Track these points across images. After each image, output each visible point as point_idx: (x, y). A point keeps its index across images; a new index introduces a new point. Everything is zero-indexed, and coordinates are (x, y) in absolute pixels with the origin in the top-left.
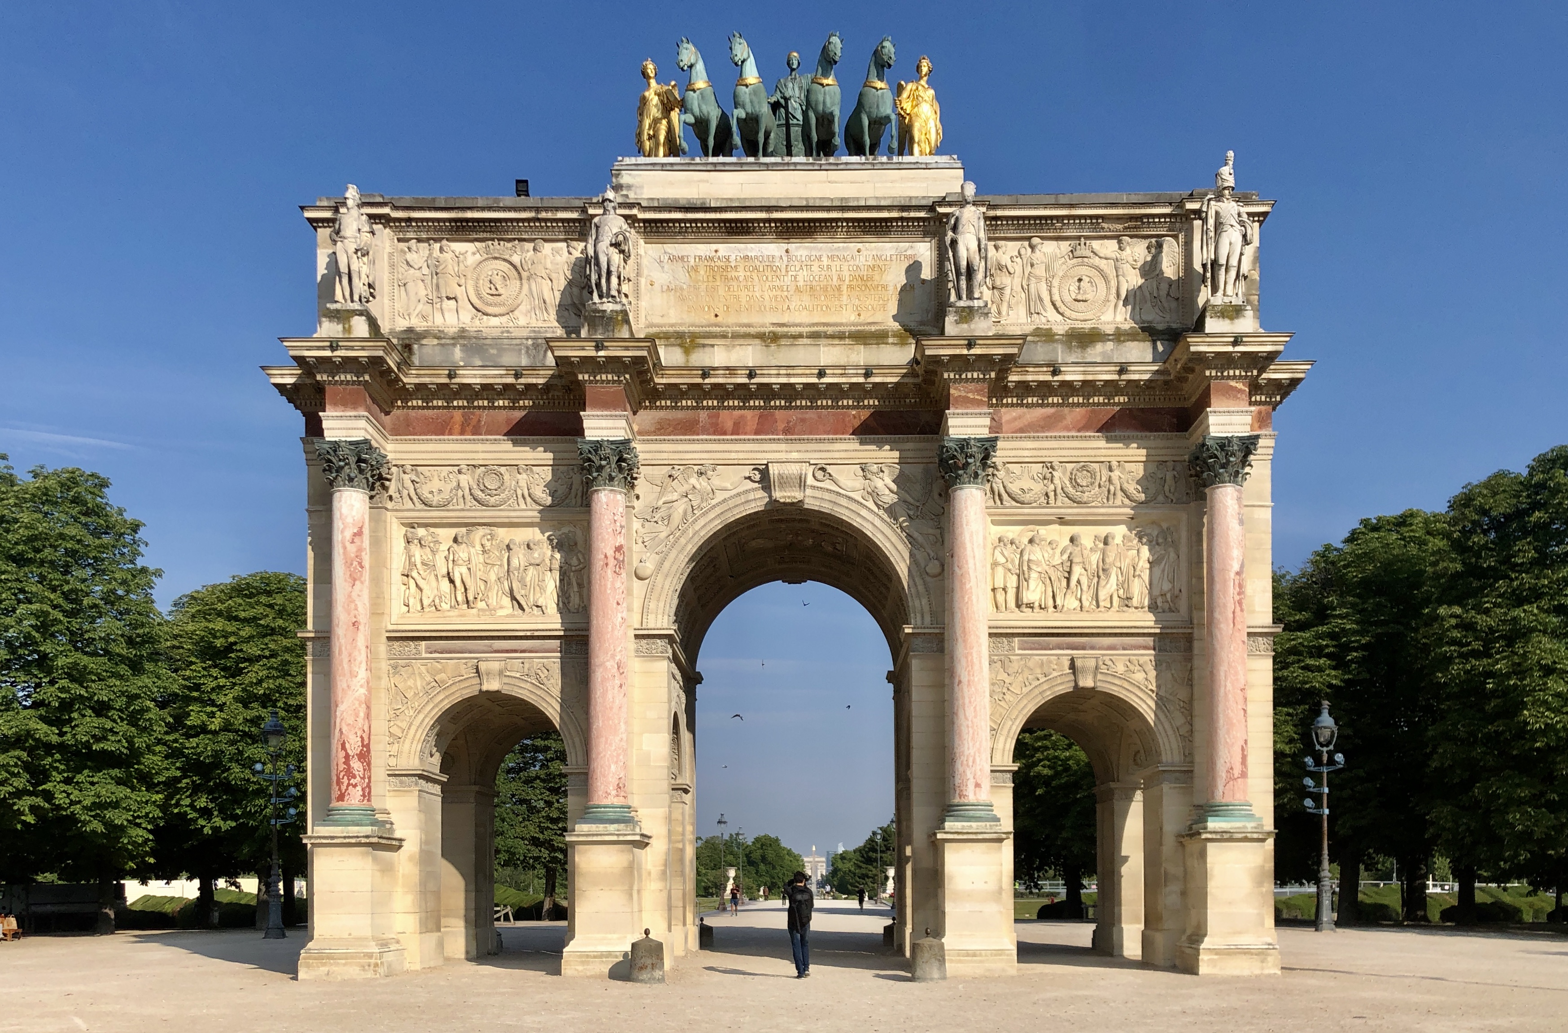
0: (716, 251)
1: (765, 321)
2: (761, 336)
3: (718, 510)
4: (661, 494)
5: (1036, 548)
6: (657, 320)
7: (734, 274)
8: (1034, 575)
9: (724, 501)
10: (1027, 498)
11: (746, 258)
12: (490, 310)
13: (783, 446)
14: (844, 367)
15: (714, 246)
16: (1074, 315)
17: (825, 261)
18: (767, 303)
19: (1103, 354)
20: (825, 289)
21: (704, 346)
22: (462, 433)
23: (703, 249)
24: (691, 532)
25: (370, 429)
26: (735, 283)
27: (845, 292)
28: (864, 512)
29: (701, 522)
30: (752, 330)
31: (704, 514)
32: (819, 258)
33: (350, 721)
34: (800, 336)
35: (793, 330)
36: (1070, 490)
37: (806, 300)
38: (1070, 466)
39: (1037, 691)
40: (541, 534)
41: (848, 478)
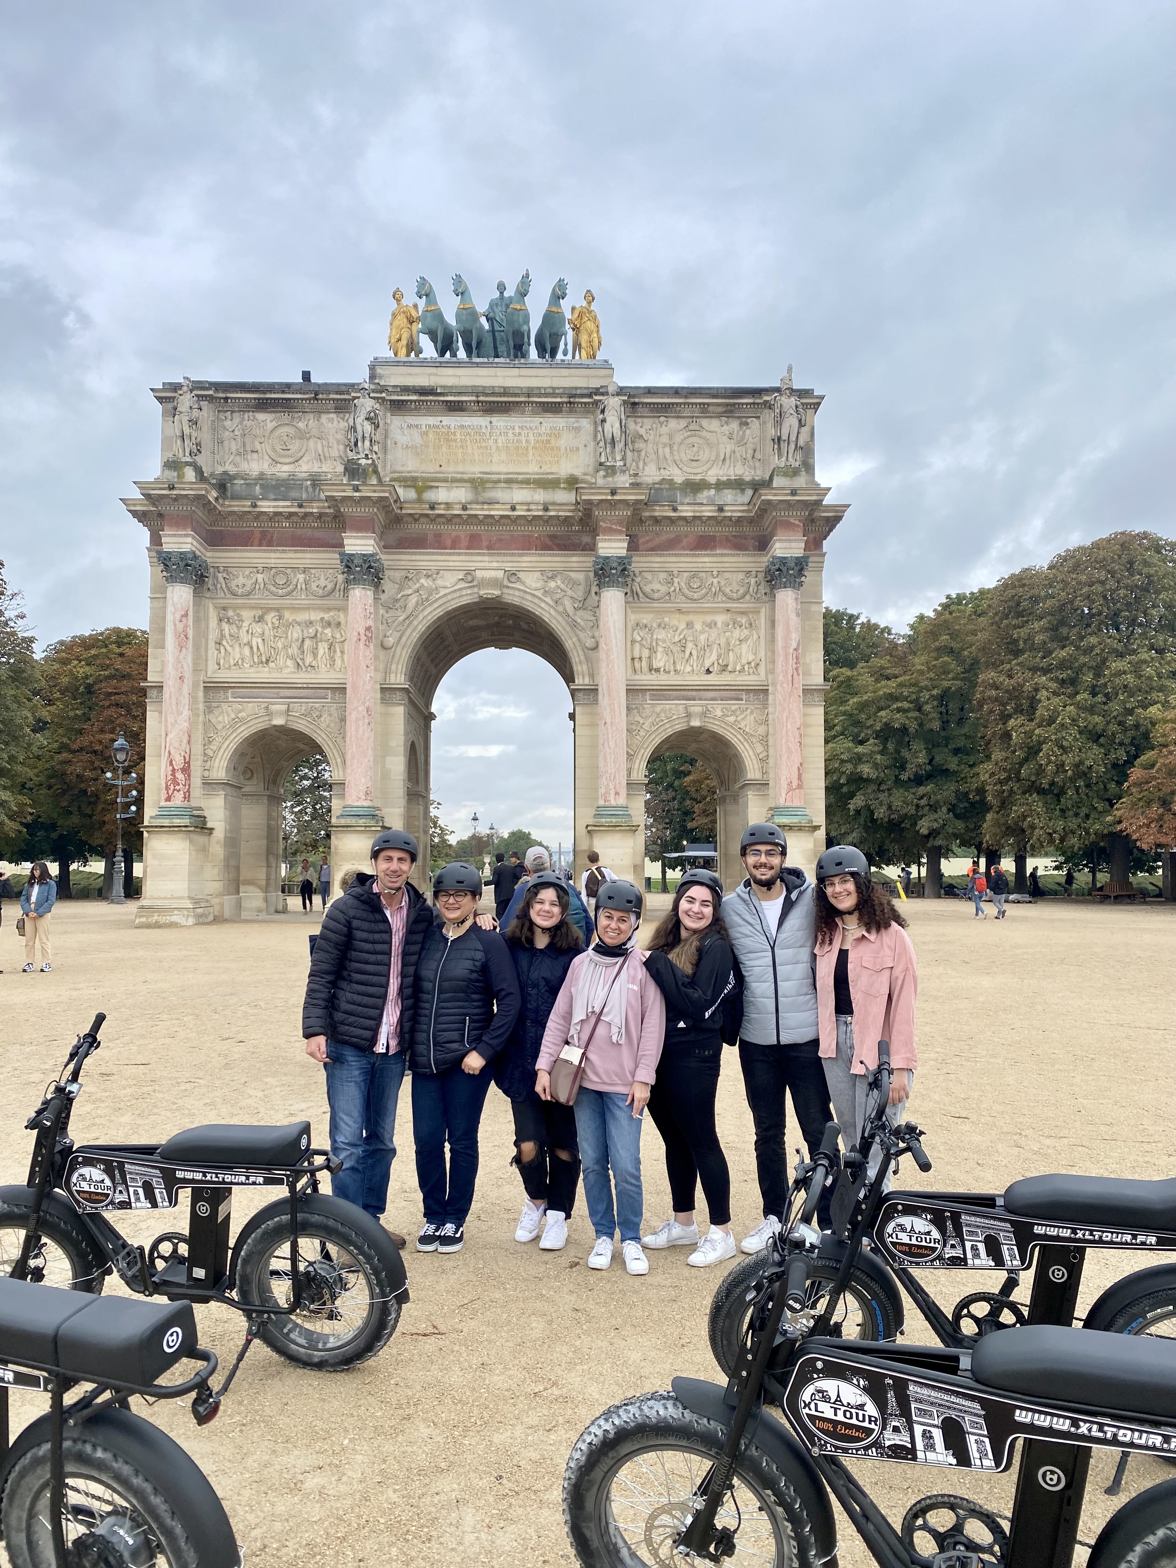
0: (441, 422)
1: (475, 470)
2: (472, 481)
3: (440, 602)
4: (400, 590)
5: (661, 630)
6: (399, 468)
7: (453, 437)
8: (660, 649)
9: (445, 595)
10: (656, 596)
11: (462, 427)
12: (281, 460)
13: (486, 558)
14: (528, 504)
15: (440, 418)
16: (689, 470)
17: (517, 430)
18: (476, 457)
19: (709, 498)
20: (517, 448)
21: (431, 487)
22: (260, 545)
23: (432, 420)
24: (421, 617)
25: (195, 543)
26: (454, 444)
27: (531, 452)
28: (543, 605)
29: (429, 609)
30: (465, 476)
31: (430, 604)
32: (513, 428)
33: (176, 745)
34: (499, 481)
35: (494, 477)
36: (686, 591)
37: (504, 456)
38: (686, 574)
39: (662, 729)
40: (315, 616)
41: (532, 581)
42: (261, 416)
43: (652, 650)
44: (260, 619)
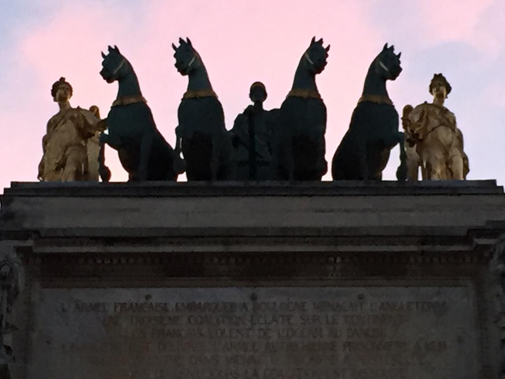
0: (148, 297)
7: (173, 327)
11: (191, 307)
15: (144, 291)
17: (310, 311)
23: (127, 295)
26: (174, 341)
32: (302, 307)
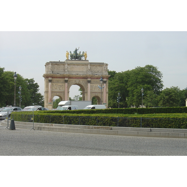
5: (93, 86)
6: (69, 70)
10: (93, 83)
11: (75, 67)
13: (77, 79)
17: (80, 67)
19: (98, 74)
21: (72, 73)
22: (56, 78)
33: (50, 97)
37: (78, 69)
39: (93, 96)
40: (61, 84)
41: (81, 82)
42: (56, 65)
43: (92, 88)
44: (56, 85)
